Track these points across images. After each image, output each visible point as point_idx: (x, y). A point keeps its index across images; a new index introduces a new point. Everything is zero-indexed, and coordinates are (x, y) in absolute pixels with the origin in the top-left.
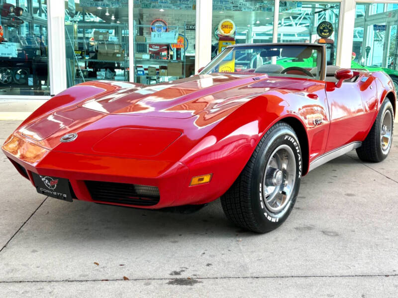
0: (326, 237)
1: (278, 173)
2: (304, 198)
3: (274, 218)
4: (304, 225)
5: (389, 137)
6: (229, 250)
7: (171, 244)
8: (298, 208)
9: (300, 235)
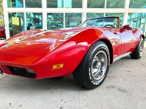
0: (121, 92)
1: (99, 63)
2: (111, 72)
3: (97, 83)
4: (110, 85)
5: (142, 50)
6: (74, 99)
7: (50, 93)
8: (108, 77)
9: (108, 90)
